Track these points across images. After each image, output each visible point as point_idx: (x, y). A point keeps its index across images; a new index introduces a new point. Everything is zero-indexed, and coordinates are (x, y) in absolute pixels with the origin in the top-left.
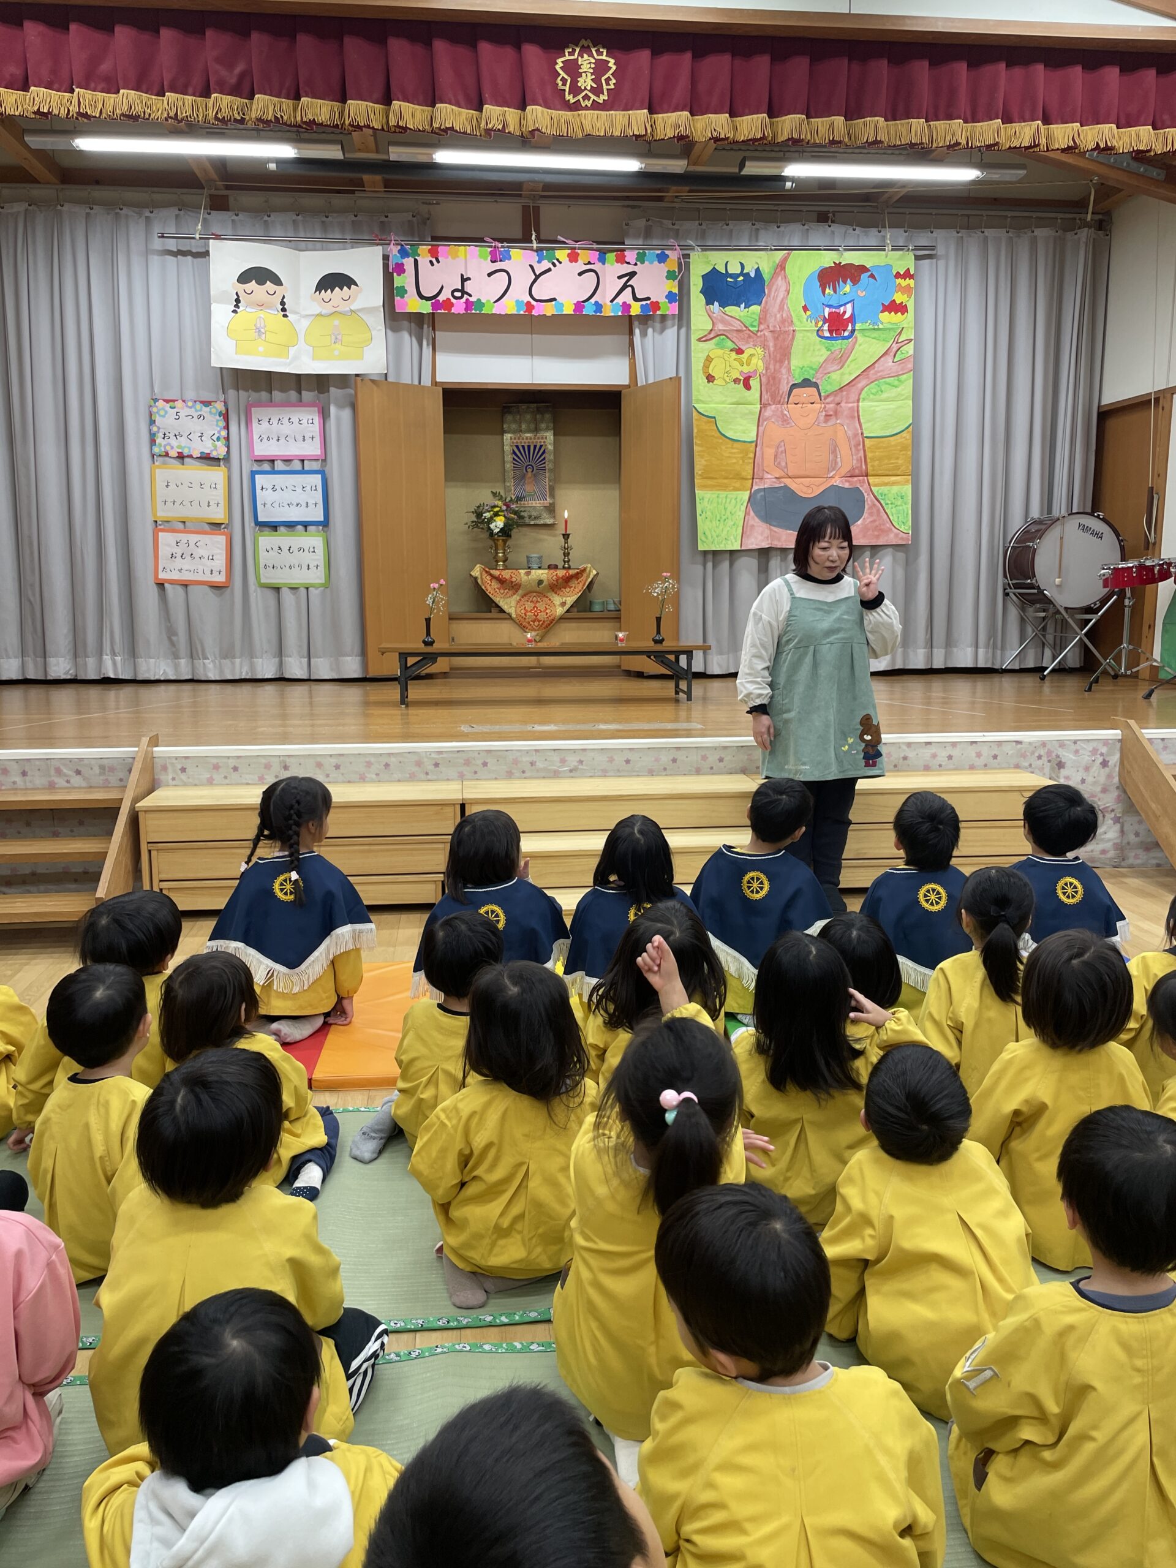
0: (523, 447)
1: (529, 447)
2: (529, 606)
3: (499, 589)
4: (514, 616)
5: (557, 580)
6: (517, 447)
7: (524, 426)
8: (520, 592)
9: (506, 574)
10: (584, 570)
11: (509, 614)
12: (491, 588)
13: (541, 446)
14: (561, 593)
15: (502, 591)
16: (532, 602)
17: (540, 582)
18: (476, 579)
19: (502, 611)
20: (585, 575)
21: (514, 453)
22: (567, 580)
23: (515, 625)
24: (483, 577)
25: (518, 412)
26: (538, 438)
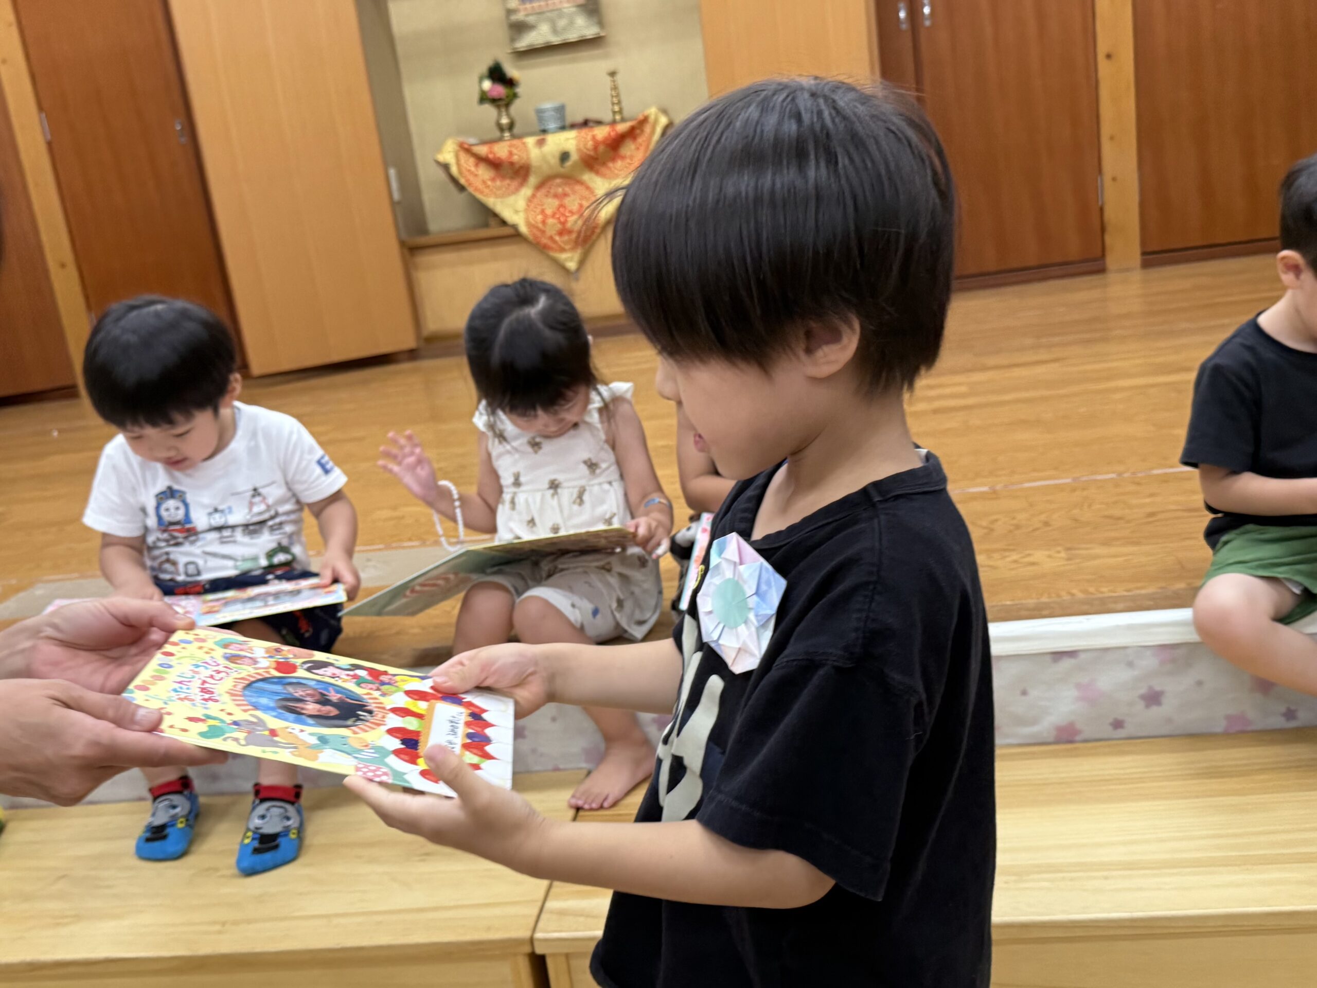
2: (551, 205)
3: (493, 180)
4: (523, 229)
5: (595, 148)
8: (533, 180)
9: (501, 151)
10: (645, 120)
11: (514, 227)
12: (480, 180)
14: (608, 172)
15: (498, 183)
16: (556, 196)
17: (565, 156)
18: (446, 167)
19: (503, 223)
20: (647, 129)
22: (615, 144)
24: (462, 161)
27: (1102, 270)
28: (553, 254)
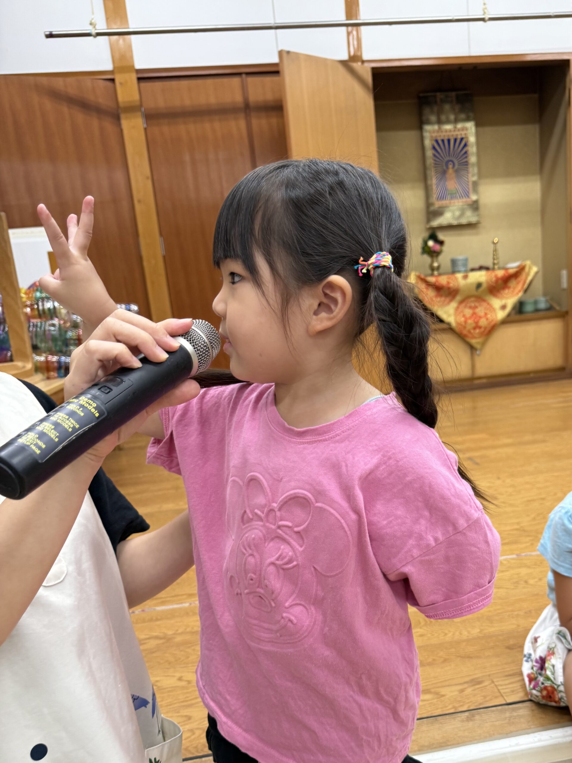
0: (443, 141)
1: (449, 141)
2: (468, 312)
3: (436, 296)
4: (454, 324)
5: (496, 282)
6: (437, 141)
7: (443, 117)
8: (458, 298)
9: (443, 280)
10: (524, 268)
11: (449, 324)
12: (428, 297)
13: (462, 139)
14: (501, 296)
15: (439, 299)
16: (471, 307)
17: (479, 285)
19: (441, 321)
20: (525, 273)
22: (507, 280)
24: (420, 285)
25: (436, 102)
26: (459, 130)
28: (467, 339)
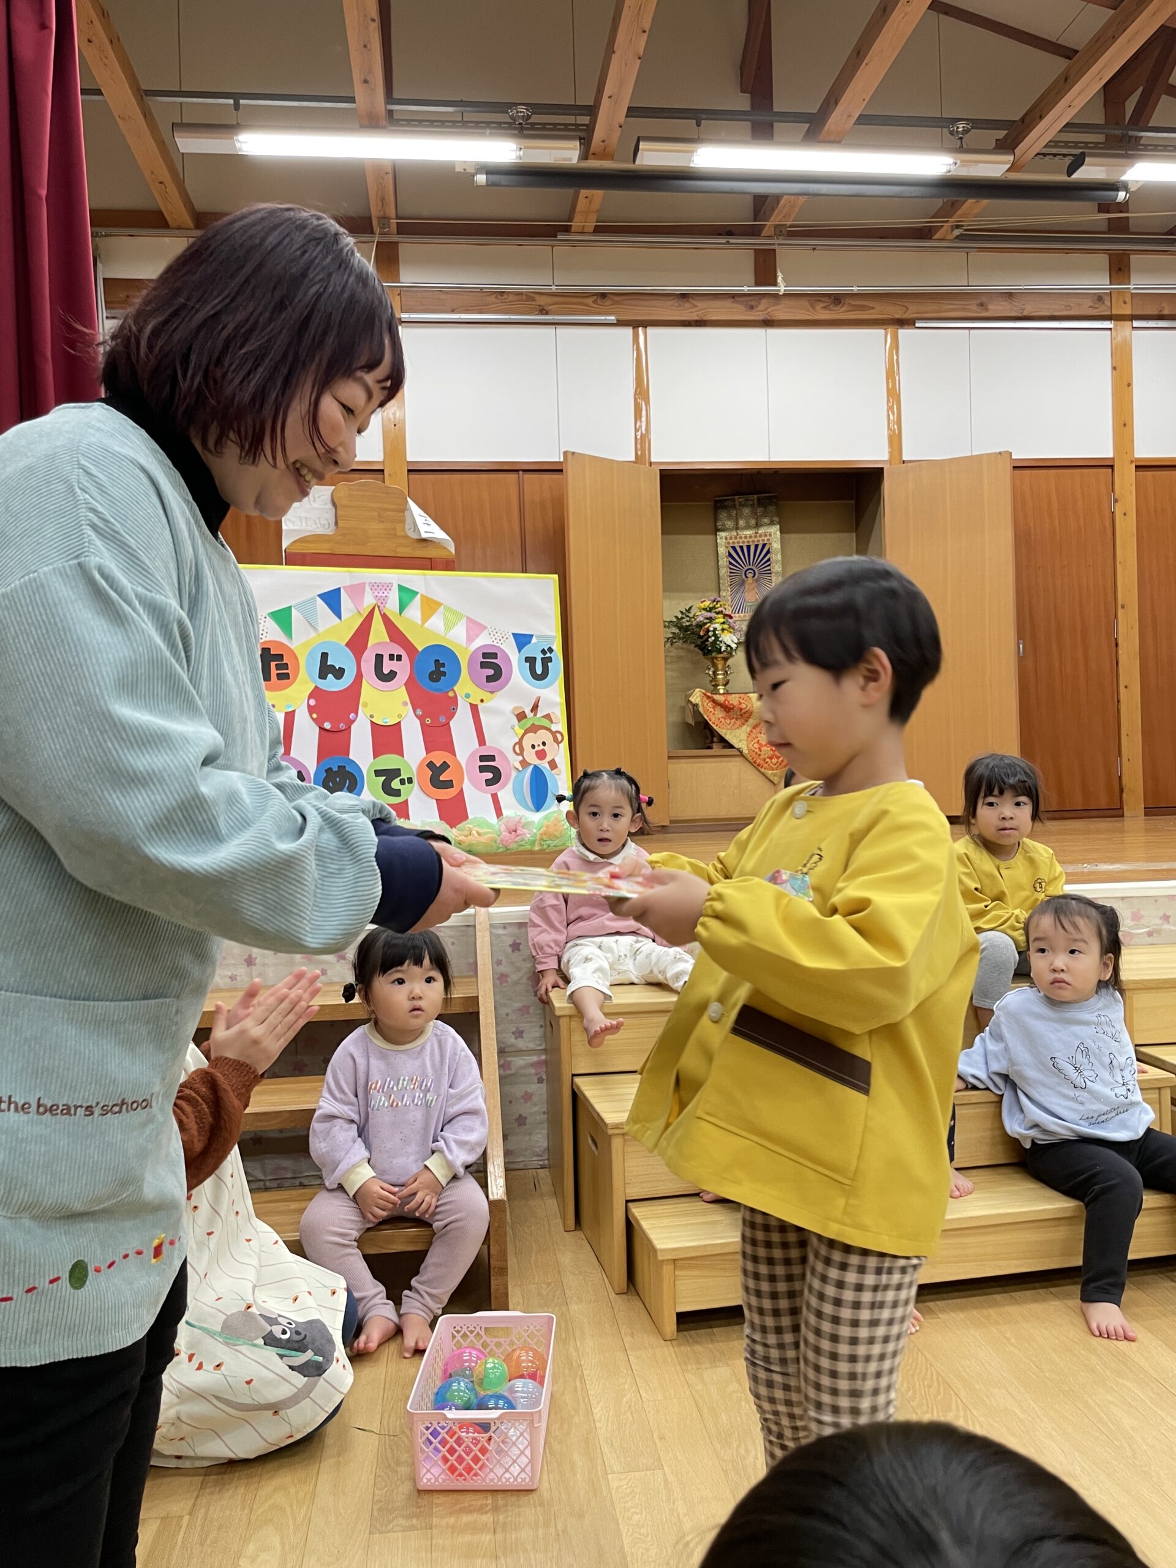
0: (741, 547)
1: (749, 547)
3: (725, 718)
4: (745, 751)
6: (734, 548)
7: (741, 523)
8: (751, 721)
9: (734, 700)
11: (738, 750)
12: (715, 718)
13: (764, 545)
15: (728, 721)
18: (695, 705)
19: (729, 745)
21: (730, 555)
23: (747, 763)
24: (705, 704)
25: (734, 507)
26: (761, 536)
27: (1123, 816)
28: (762, 770)
